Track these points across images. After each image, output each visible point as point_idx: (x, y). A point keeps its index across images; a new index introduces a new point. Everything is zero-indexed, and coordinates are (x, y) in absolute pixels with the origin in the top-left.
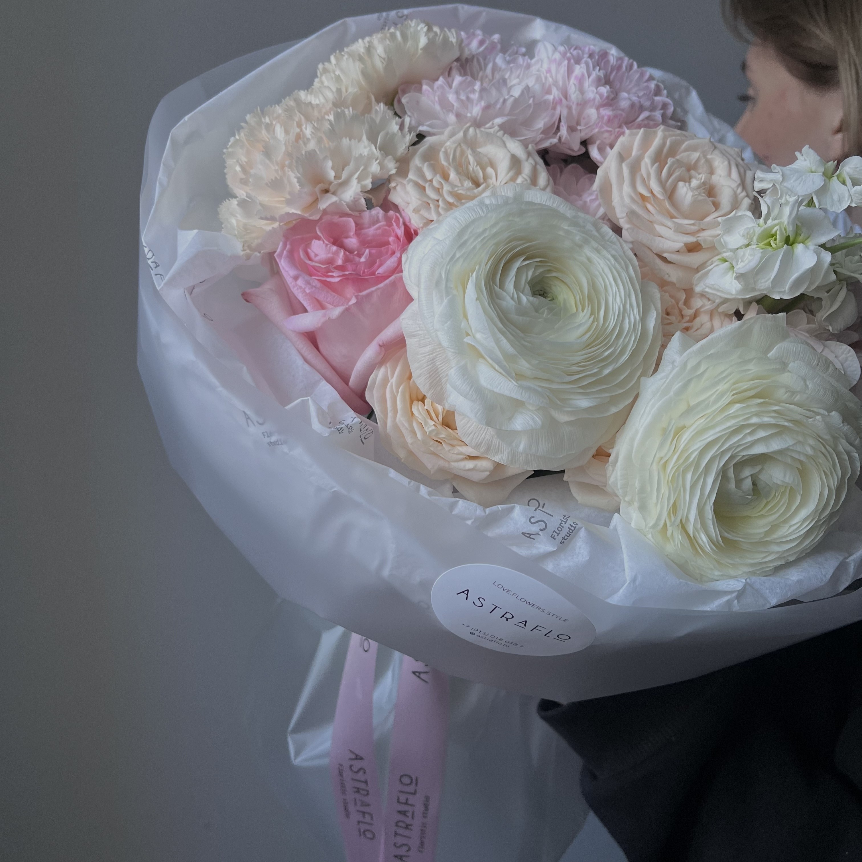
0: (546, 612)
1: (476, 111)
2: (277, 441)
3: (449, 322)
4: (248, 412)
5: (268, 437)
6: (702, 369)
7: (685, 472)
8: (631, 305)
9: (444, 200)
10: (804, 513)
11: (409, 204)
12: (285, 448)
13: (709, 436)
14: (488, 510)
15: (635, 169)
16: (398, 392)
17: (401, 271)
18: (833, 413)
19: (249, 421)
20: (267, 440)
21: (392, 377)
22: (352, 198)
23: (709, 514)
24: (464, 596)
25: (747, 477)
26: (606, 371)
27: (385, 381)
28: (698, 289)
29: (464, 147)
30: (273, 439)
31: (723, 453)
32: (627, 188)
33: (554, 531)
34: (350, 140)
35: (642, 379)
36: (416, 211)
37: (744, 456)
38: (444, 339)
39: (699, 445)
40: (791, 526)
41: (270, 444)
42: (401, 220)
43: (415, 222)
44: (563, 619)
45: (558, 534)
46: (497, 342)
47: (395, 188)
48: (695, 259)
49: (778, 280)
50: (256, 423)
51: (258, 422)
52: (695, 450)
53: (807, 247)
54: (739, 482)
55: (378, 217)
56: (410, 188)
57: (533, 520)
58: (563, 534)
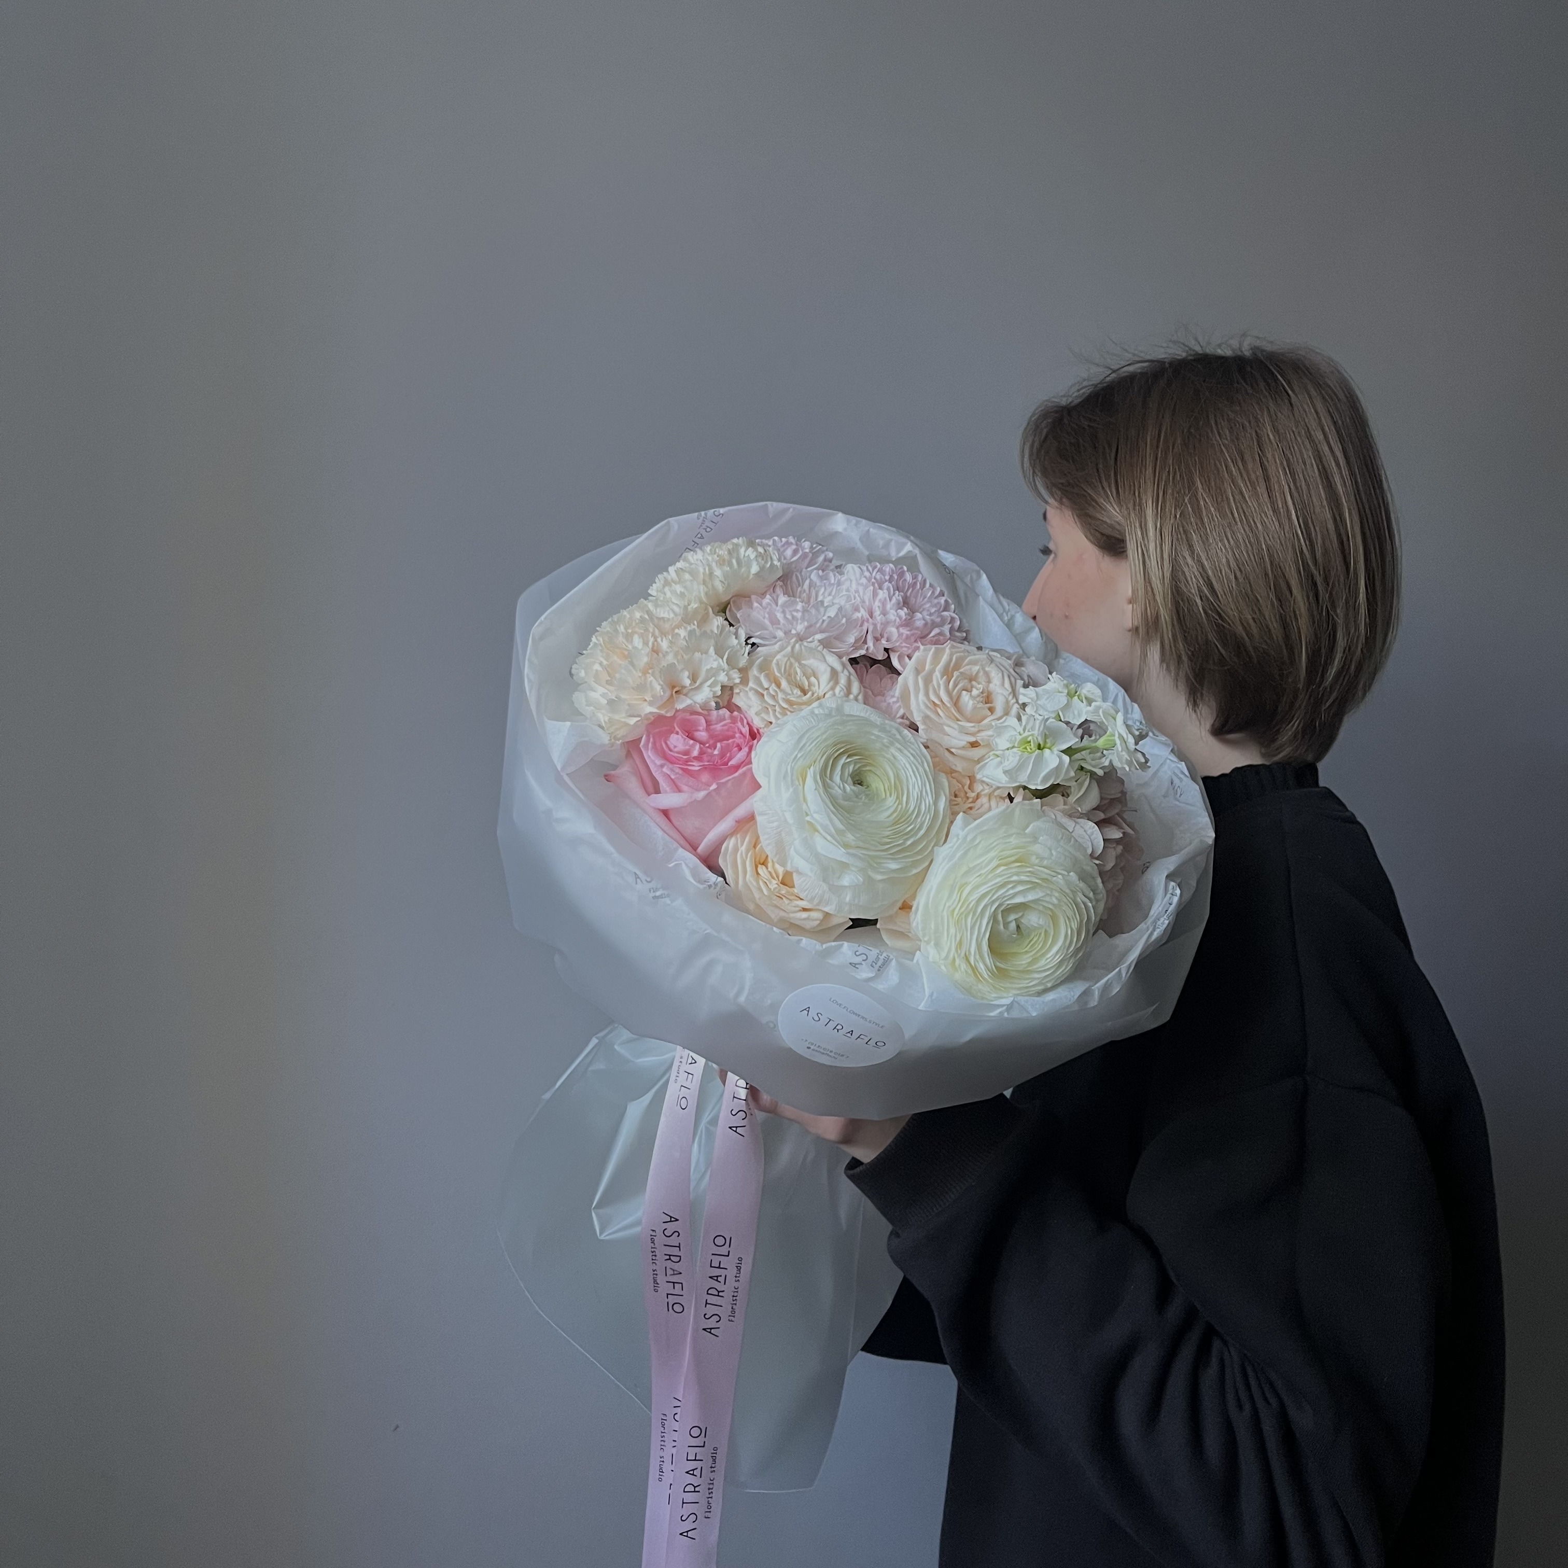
0: (868, 1020)
1: (800, 627)
2: (662, 895)
3: (794, 806)
4: (638, 872)
5: (654, 892)
6: (977, 841)
7: (966, 917)
8: (926, 792)
9: (780, 706)
10: (1055, 949)
11: (750, 707)
12: (667, 901)
13: (983, 890)
14: (824, 946)
15: (928, 680)
16: (747, 858)
17: (750, 763)
18: (1072, 874)
19: (638, 880)
20: (652, 894)
21: (742, 845)
22: (703, 701)
23: (985, 948)
24: (806, 1012)
25: (1011, 921)
26: (909, 842)
27: (736, 850)
28: (978, 776)
29: (792, 660)
30: (658, 894)
31: (994, 902)
32: (921, 696)
33: (873, 962)
34: (702, 654)
35: (936, 848)
36: (757, 714)
37: (1008, 905)
38: (789, 817)
39: (976, 896)
40: (1047, 959)
41: (654, 897)
42: (745, 721)
43: (757, 723)
44: (880, 1026)
45: (876, 964)
46: (831, 820)
47: (738, 694)
48: (976, 753)
49: (1032, 775)
50: (644, 882)
51: (646, 881)
52: (972, 901)
53: (1052, 752)
54: (1006, 925)
55: (724, 716)
56: (751, 694)
57: (857, 953)
58: (879, 963)
